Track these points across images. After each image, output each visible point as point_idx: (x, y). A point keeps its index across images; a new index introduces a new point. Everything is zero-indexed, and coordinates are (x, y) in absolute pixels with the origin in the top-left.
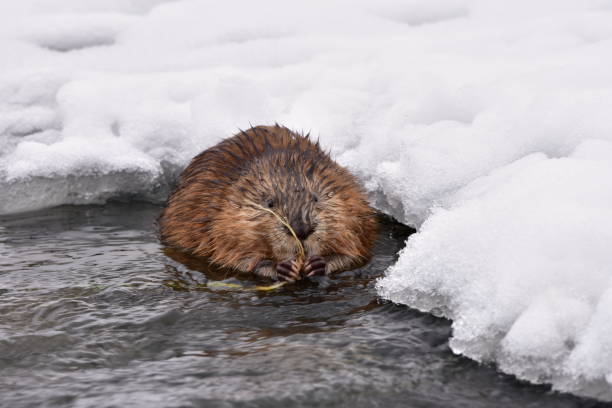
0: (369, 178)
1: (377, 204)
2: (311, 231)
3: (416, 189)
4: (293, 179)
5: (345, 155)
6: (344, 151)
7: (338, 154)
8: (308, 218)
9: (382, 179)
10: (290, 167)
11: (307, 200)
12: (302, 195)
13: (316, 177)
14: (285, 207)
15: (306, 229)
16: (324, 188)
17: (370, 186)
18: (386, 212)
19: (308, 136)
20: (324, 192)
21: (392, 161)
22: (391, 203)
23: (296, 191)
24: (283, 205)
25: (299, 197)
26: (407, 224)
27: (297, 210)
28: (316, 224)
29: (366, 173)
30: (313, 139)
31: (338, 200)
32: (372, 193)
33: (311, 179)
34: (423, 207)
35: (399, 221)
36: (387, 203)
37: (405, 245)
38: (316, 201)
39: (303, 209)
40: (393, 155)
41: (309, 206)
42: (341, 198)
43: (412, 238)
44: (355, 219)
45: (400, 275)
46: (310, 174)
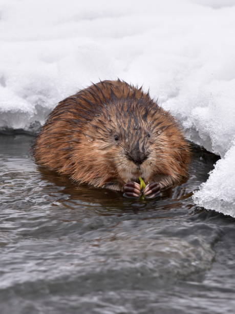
0: (186, 119)
1: (191, 138)
2: (146, 158)
3: (220, 127)
4: (133, 120)
5: (168, 102)
6: (167, 99)
7: (163, 101)
8: (143, 148)
9: (196, 120)
10: (131, 111)
11: (143, 136)
12: (139, 132)
13: (149, 120)
14: (127, 140)
15: (142, 156)
16: (154, 127)
17: (187, 124)
18: (198, 143)
19: (141, 89)
20: (155, 131)
21: (202, 106)
22: (202, 137)
23: (135, 129)
24: (125, 139)
25: (137, 133)
26: (213, 152)
27: (136, 143)
28: (149, 153)
29: (183, 115)
30: (145, 91)
31: (165, 137)
32: (188, 130)
33: (145, 120)
34: (226, 140)
35: (207, 150)
36: (199, 137)
37: (214, 168)
38: (149, 136)
39: (140, 142)
40: (203, 103)
41: (144, 139)
42: (167, 135)
43: (219, 162)
44: (176, 150)
45: (210, 190)
46: (145, 117)
